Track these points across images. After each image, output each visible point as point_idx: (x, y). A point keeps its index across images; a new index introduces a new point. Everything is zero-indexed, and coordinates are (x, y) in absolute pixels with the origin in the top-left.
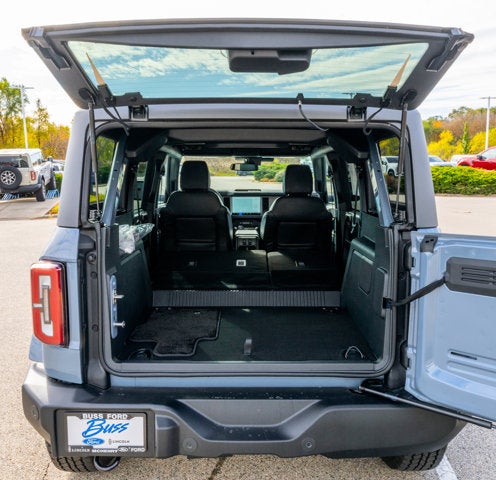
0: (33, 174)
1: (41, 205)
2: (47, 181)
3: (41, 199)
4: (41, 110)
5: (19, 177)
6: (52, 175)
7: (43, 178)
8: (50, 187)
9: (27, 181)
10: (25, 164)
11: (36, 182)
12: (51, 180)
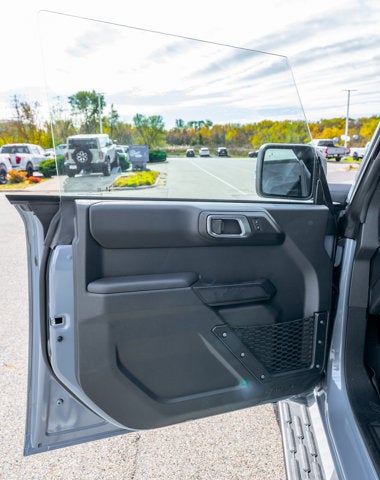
0: (101, 154)
1: (107, 179)
2: (112, 160)
3: (106, 174)
4: (114, 112)
5: (90, 156)
6: (117, 155)
7: (109, 157)
8: (114, 165)
9: (96, 160)
10: (95, 147)
11: (103, 161)
12: (116, 159)
